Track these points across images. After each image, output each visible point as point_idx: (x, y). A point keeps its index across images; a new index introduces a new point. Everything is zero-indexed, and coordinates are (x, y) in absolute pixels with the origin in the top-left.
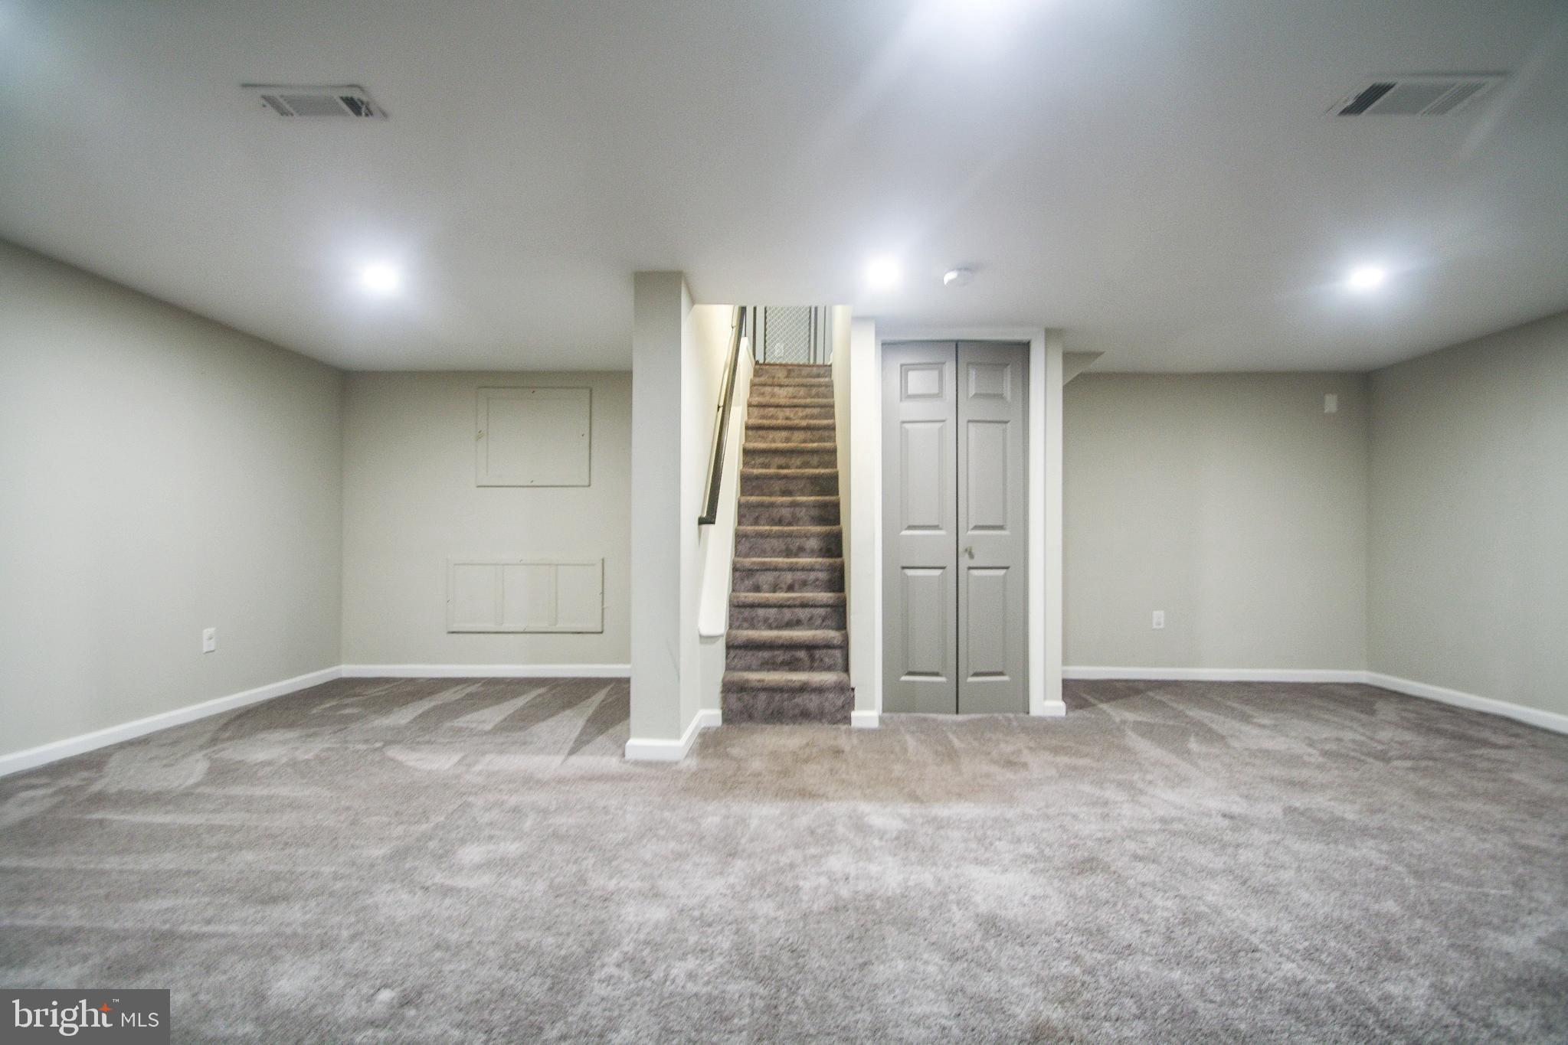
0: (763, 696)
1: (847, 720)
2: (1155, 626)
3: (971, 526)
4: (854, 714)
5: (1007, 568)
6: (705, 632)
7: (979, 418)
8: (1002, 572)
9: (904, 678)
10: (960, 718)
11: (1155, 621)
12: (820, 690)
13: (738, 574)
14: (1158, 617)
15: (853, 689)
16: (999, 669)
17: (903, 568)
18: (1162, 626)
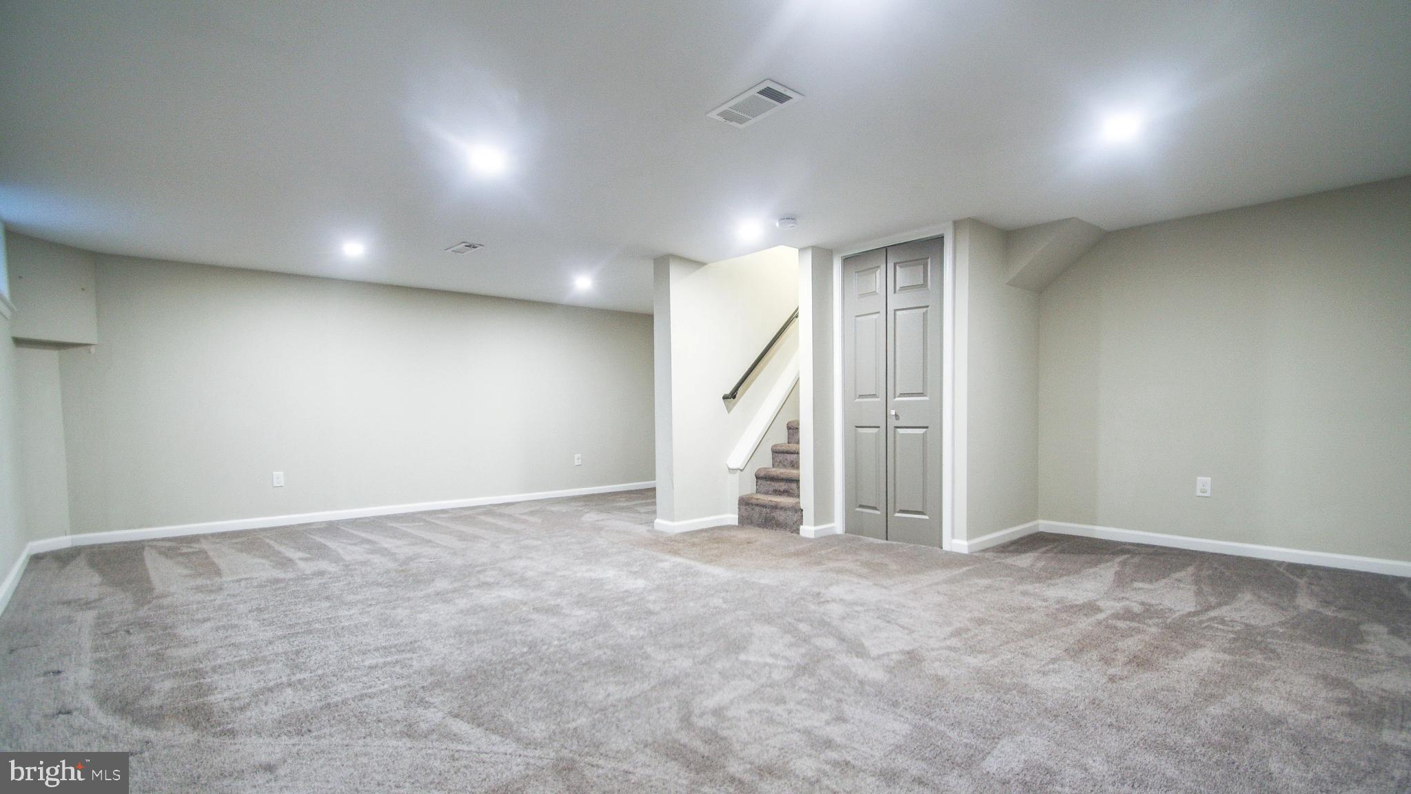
0: (757, 509)
1: (797, 531)
2: (1199, 494)
3: (898, 394)
4: (801, 527)
5: (927, 427)
6: (731, 466)
7: (916, 306)
8: (922, 431)
9: (858, 509)
10: (888, 542)
11: (1199, 487)
12: (784, 509)
13: (791, 431)
14: (1204, 483)
15: (802, 510)
16: (920, 509)
17: (857, 427)
18: (1208, 494)
